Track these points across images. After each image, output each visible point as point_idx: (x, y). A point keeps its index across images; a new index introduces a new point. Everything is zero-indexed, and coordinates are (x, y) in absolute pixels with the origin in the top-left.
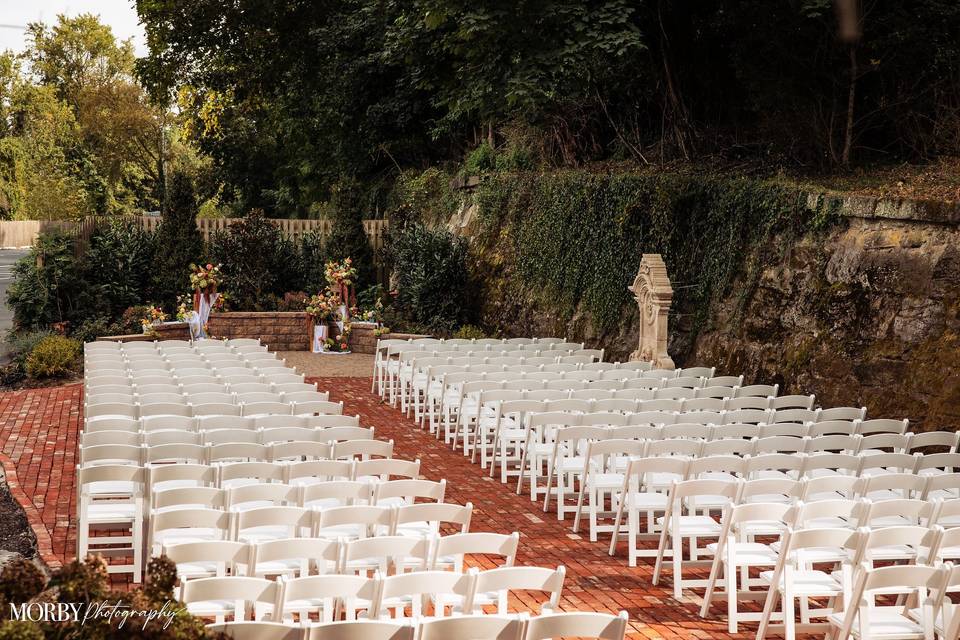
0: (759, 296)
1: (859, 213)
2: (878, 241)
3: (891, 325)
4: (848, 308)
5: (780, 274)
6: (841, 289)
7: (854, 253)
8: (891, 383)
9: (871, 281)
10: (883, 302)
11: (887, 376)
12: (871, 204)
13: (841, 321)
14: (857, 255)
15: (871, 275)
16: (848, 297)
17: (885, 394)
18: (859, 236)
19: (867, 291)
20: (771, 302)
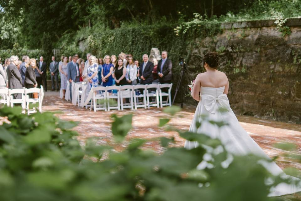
0: (192, 58)
1: (227, 27)
2: (234, 36)
3: (241, 62)
4: (225, 58)
5: (199, 51)
6: (222, 52)
7: (225, 41)
8: (243, 80)
9: (232, 49)
10: (237, 55)
11: (242, 78)
12: (231, 24)
13: (223, 63)
14: (226, 42)
15: (232, 47)
16: (224, 55)
17: (241, 83)
18: (227, 35)
19: (231, 52)
20: (197, 60)
